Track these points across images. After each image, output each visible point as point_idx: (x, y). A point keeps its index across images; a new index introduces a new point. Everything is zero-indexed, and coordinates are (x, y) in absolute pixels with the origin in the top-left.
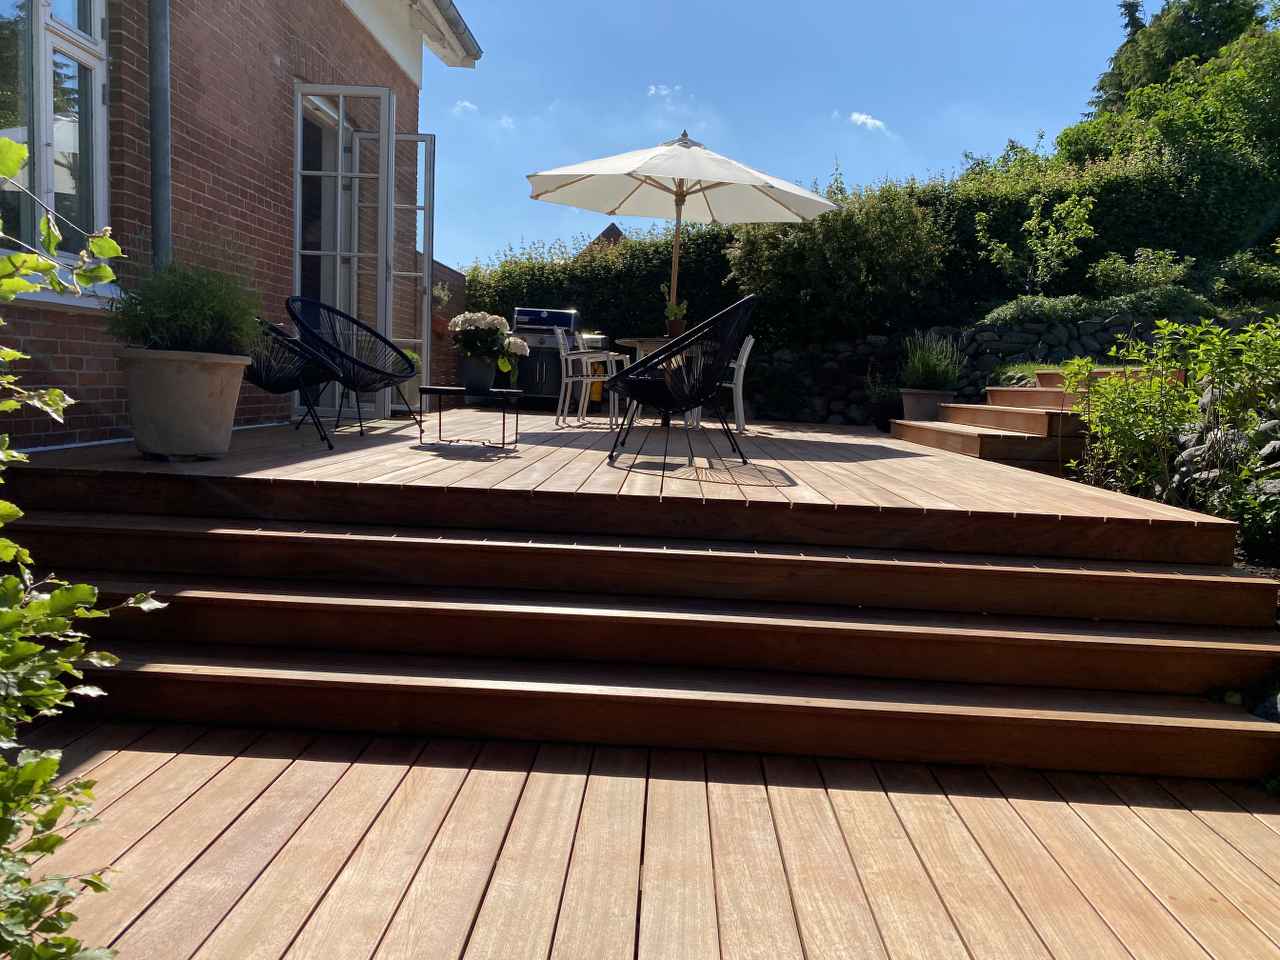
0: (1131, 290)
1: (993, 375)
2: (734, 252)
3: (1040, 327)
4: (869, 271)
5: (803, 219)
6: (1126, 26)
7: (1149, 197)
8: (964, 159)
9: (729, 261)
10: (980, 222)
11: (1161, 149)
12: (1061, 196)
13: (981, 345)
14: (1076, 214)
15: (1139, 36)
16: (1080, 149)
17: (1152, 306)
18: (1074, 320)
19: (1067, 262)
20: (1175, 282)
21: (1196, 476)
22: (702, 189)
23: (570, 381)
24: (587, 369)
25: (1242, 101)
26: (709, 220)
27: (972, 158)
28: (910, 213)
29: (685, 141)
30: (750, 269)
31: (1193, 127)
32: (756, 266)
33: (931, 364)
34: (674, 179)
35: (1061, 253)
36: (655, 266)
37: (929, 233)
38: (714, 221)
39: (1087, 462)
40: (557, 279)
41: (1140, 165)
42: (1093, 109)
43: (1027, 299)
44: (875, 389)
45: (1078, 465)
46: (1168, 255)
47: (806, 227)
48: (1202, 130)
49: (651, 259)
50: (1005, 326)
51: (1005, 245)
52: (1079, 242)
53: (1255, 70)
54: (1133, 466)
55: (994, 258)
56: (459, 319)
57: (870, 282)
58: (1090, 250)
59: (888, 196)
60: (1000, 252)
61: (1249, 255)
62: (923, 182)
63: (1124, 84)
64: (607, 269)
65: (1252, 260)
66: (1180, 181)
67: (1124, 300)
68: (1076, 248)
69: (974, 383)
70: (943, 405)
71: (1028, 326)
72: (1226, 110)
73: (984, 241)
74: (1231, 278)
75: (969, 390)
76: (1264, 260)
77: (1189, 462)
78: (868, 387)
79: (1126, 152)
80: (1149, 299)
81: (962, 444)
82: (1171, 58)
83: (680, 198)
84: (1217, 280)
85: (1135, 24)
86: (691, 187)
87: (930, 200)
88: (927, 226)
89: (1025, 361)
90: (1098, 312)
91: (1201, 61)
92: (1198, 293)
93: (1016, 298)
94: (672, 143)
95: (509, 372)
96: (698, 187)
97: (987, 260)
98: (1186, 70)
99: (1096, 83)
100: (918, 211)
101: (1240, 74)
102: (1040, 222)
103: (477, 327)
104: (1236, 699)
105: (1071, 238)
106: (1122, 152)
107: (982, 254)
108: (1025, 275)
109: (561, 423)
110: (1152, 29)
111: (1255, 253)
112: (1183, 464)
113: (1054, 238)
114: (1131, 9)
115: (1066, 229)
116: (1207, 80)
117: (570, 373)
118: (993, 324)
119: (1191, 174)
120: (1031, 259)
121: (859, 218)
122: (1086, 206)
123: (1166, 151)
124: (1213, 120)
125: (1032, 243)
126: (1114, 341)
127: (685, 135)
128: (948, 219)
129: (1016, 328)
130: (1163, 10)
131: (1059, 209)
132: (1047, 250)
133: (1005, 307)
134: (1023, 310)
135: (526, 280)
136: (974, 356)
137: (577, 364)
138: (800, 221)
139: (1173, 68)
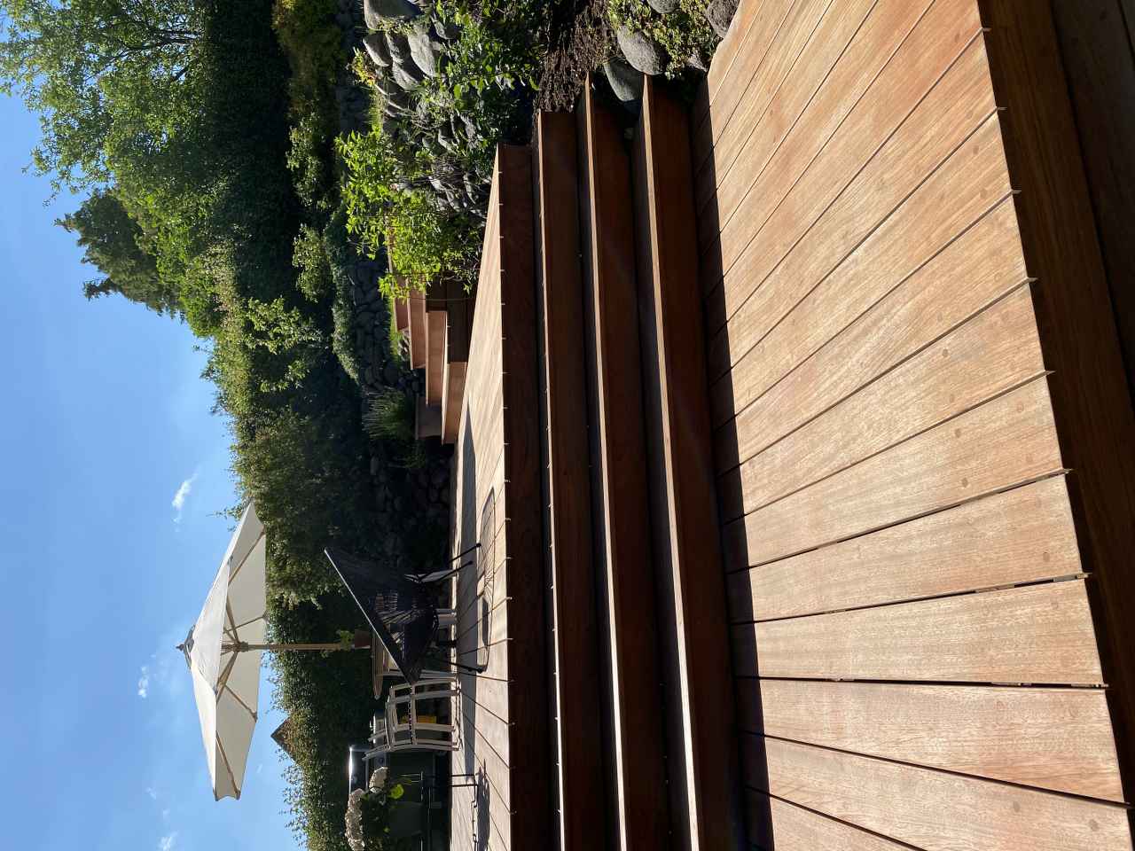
0: (327, 268)
1: (402, 368)
2: (293, 598)
3: (360, 333)
4: (312, 476)
5: (263, 533)
6: (107, 293)
7: (251, 261)
8: (216, 415)
9: (301, 603)
10: (269, 387)
11: (210, 255)
12: (249, 326)
13: (377, 380)
14: (262, 313)
15: (115, 281)
16: (210, 318)
17: (341, 251)
18: (352, 308)
19: (305, 319)
20: (321, 235)
21: (470, 195)
22: (234, 628)
23: (416, 741)
24: (405, 727)
25: (173, 196)
26: (262, 620)
27: (216, 407)
28: (260, 447)
29: (187, 646)
30: (308, 583)
31: (193, 232)
32: (307, 578)
33: (393, 414)
34: (222, 654)
35: (298, 324)
36: (307, 675)
37: (279, 430)
38: (264, 617)
39: (465, 277)
40: (321, 772)
41: (223, 269)
42: (178, 314)
43: (336, 346)
44: (415, 461)
45: (468, 285)
46: (297, 242)
47: (270, 533)
48: (197, 226)
49: (301, 679)
50: (360, 362)
51: (290, 367)
52: (287, 309)
53: (148, 188)
54: (464, 238)
55: (301, 376)
56: (352, 842)
57: (322, 475)
58: (294, 299)
59: (245, 468)
60: (296, 371)
61: (299, 186)
62: (234, 439)
63: (156, 290)
64: (310, 723)
65: (303, 183)
66: (238, 238)
67: (336, 272)
68: (293, 312)
69: (409, 383)
70: (427, 403)
71: (359, 343)
72: (180, 208)
73: (286, 384)
74: (317, 196)
75: (415, 385)
76: (302, 175)
77: (459, 201)
78: (415, 466)
79: (213, 282)
80: (334, 253)
81: (458, 377)
82: (137, 255)
83: (241, 647)
84: (319, 206)
85: (106, 286)
86: (232, 638)
87: (249, 431)
88: (273, 433)
89: (388, 342)
90: (346, 290)
91: (140, 231)
92: (329, 219)
93: (335, 355)
94: (189, 659)
95: (404, 787)
96: (231, 633)
97: (302, 381)
98: (146, 243)
99: (155, 312)
100: (259, 440)
101: (150, 200)
102: (270, 339)
103: (361, 823)
104: (629, 131)
105: (283, 316)
106: (214, 284)
107: (298, 385)
108: (316, 350)
109: (457, 747)
110: (111, 271)
111: (298, 181)
112: (461, 206)
113: (285, 328)
114: (92, 290)
115: (276, 320)
116: (155, 225)
117: (409, 741)
118: (356, 370)
119: (232, 231)
120: (302, 345)
121: (265, 488)
122: (256, 305)
123: (213, 250)
124: (189, 218)
125: (288, 344)
126: (364, 257)
127: (181, 647)
128: (267, 415)
129: (361, 352)
130: (95, 263)
131: (259, 326)
132: (294, 334)
133: (344, 363)
134: (346, 348)
135: (321, 805)
136: (385, 382)
137: (399, 736)
138: (265, 536)
139: (145, 252)
